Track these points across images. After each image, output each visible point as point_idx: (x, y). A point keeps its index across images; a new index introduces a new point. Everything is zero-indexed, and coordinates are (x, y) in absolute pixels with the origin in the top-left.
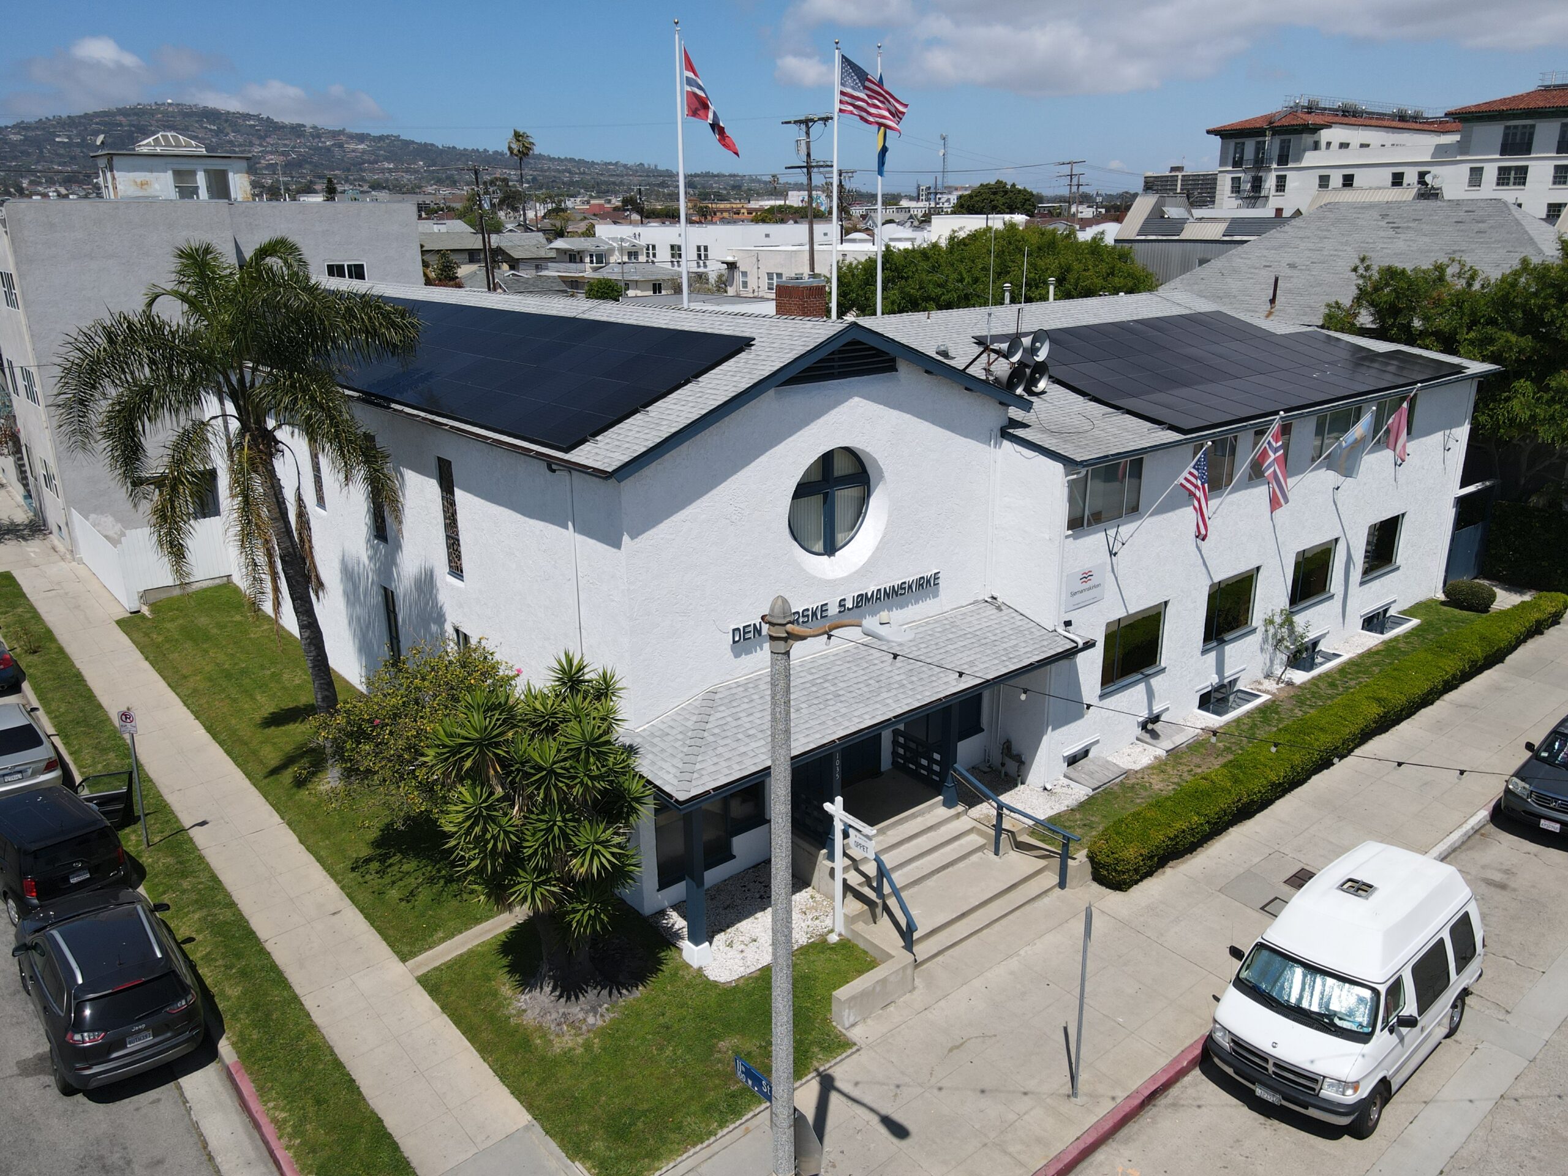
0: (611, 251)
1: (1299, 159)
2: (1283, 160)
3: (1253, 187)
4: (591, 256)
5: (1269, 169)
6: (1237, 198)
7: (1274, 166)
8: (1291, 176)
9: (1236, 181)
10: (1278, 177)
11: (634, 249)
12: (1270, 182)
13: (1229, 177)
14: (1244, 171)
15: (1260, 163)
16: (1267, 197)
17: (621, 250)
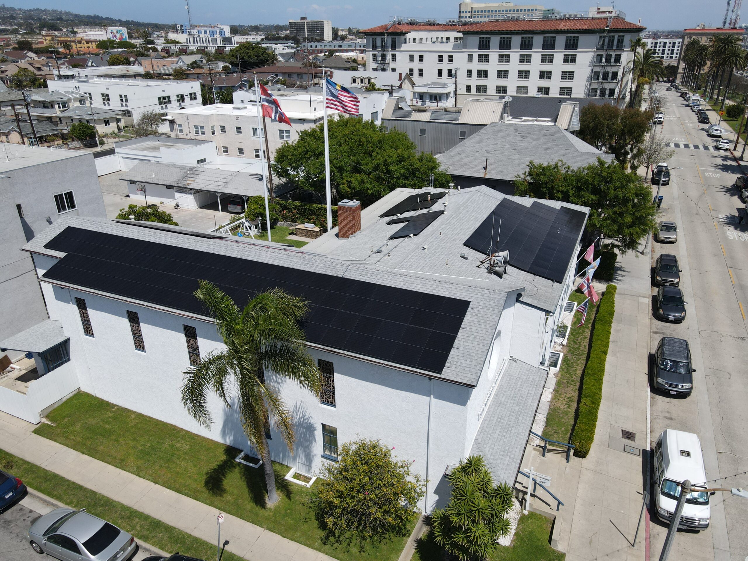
0: (69, 100)
1: (400, 47)
2: (394, 47)
3: (382, 58)
4: (59, 104)
5: (388, 51)
6: (375, 63)
7: (390, 50)
8: (398, 55)
9: (374, 56)
10: (392, 55)
11: (82, 98)
12: (389, 57)
13: (371, 53)
14: (378, 51)
15: (384, 47)
16: (388, 64)
17: (75, 99)
